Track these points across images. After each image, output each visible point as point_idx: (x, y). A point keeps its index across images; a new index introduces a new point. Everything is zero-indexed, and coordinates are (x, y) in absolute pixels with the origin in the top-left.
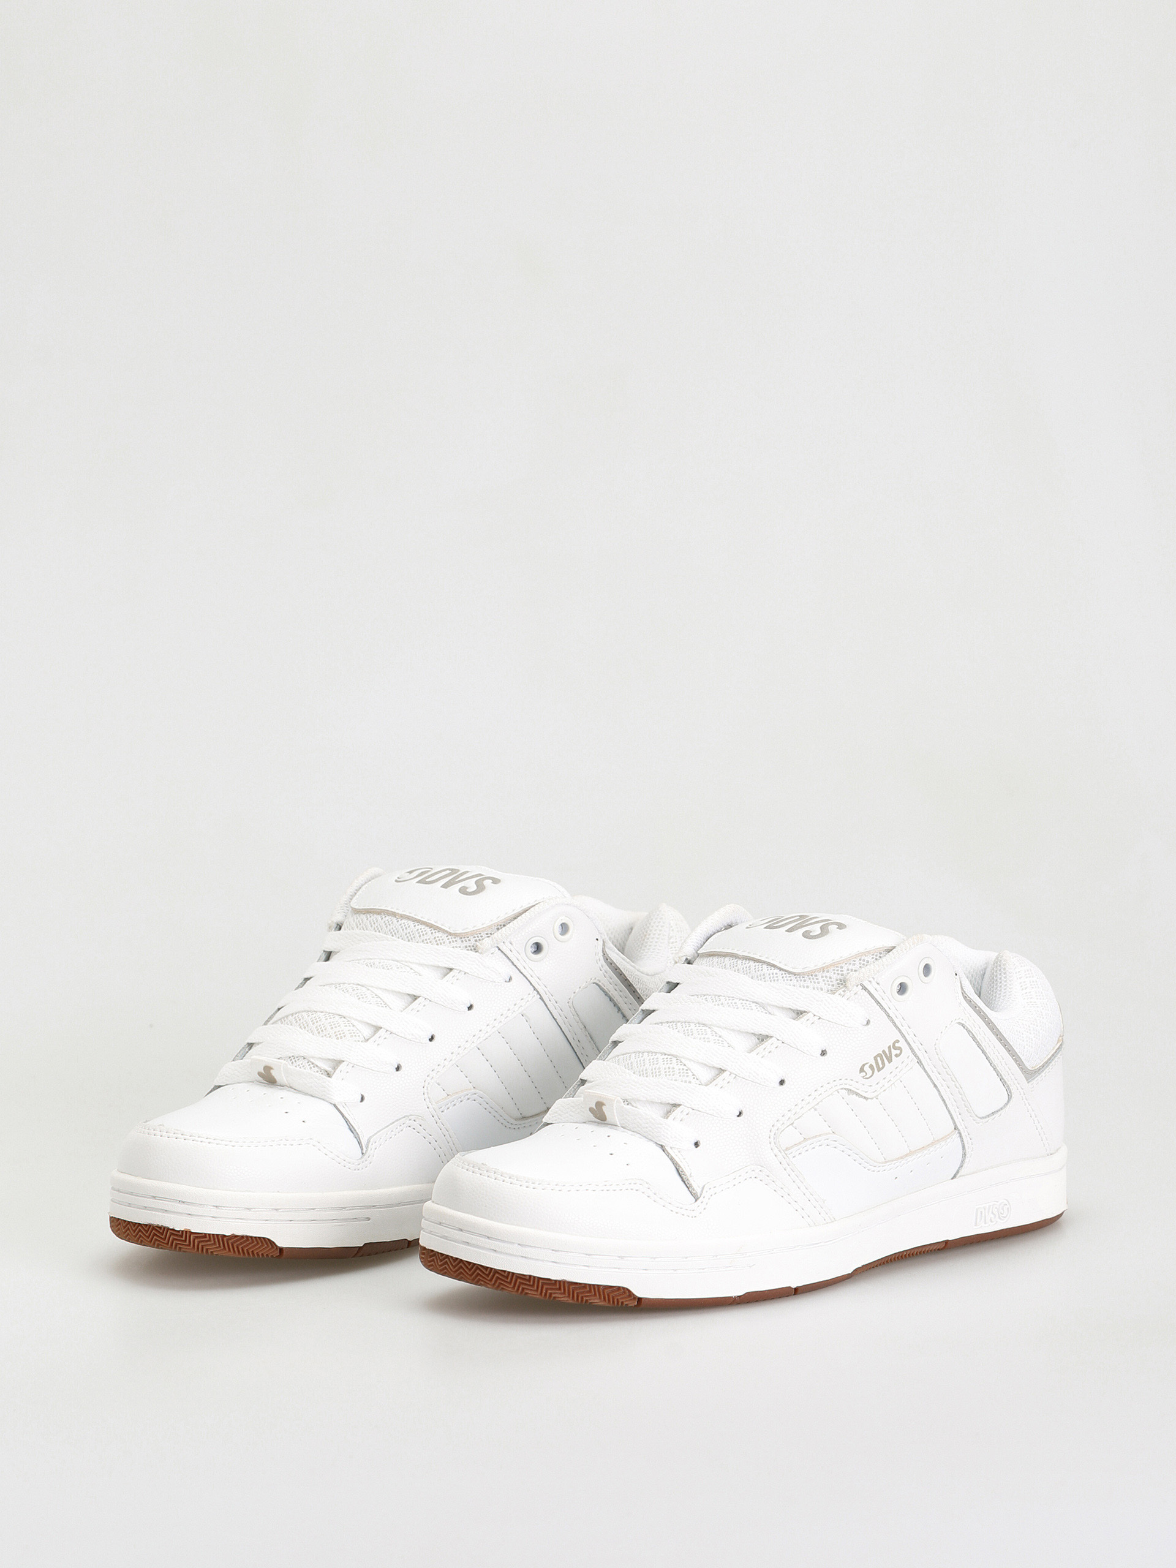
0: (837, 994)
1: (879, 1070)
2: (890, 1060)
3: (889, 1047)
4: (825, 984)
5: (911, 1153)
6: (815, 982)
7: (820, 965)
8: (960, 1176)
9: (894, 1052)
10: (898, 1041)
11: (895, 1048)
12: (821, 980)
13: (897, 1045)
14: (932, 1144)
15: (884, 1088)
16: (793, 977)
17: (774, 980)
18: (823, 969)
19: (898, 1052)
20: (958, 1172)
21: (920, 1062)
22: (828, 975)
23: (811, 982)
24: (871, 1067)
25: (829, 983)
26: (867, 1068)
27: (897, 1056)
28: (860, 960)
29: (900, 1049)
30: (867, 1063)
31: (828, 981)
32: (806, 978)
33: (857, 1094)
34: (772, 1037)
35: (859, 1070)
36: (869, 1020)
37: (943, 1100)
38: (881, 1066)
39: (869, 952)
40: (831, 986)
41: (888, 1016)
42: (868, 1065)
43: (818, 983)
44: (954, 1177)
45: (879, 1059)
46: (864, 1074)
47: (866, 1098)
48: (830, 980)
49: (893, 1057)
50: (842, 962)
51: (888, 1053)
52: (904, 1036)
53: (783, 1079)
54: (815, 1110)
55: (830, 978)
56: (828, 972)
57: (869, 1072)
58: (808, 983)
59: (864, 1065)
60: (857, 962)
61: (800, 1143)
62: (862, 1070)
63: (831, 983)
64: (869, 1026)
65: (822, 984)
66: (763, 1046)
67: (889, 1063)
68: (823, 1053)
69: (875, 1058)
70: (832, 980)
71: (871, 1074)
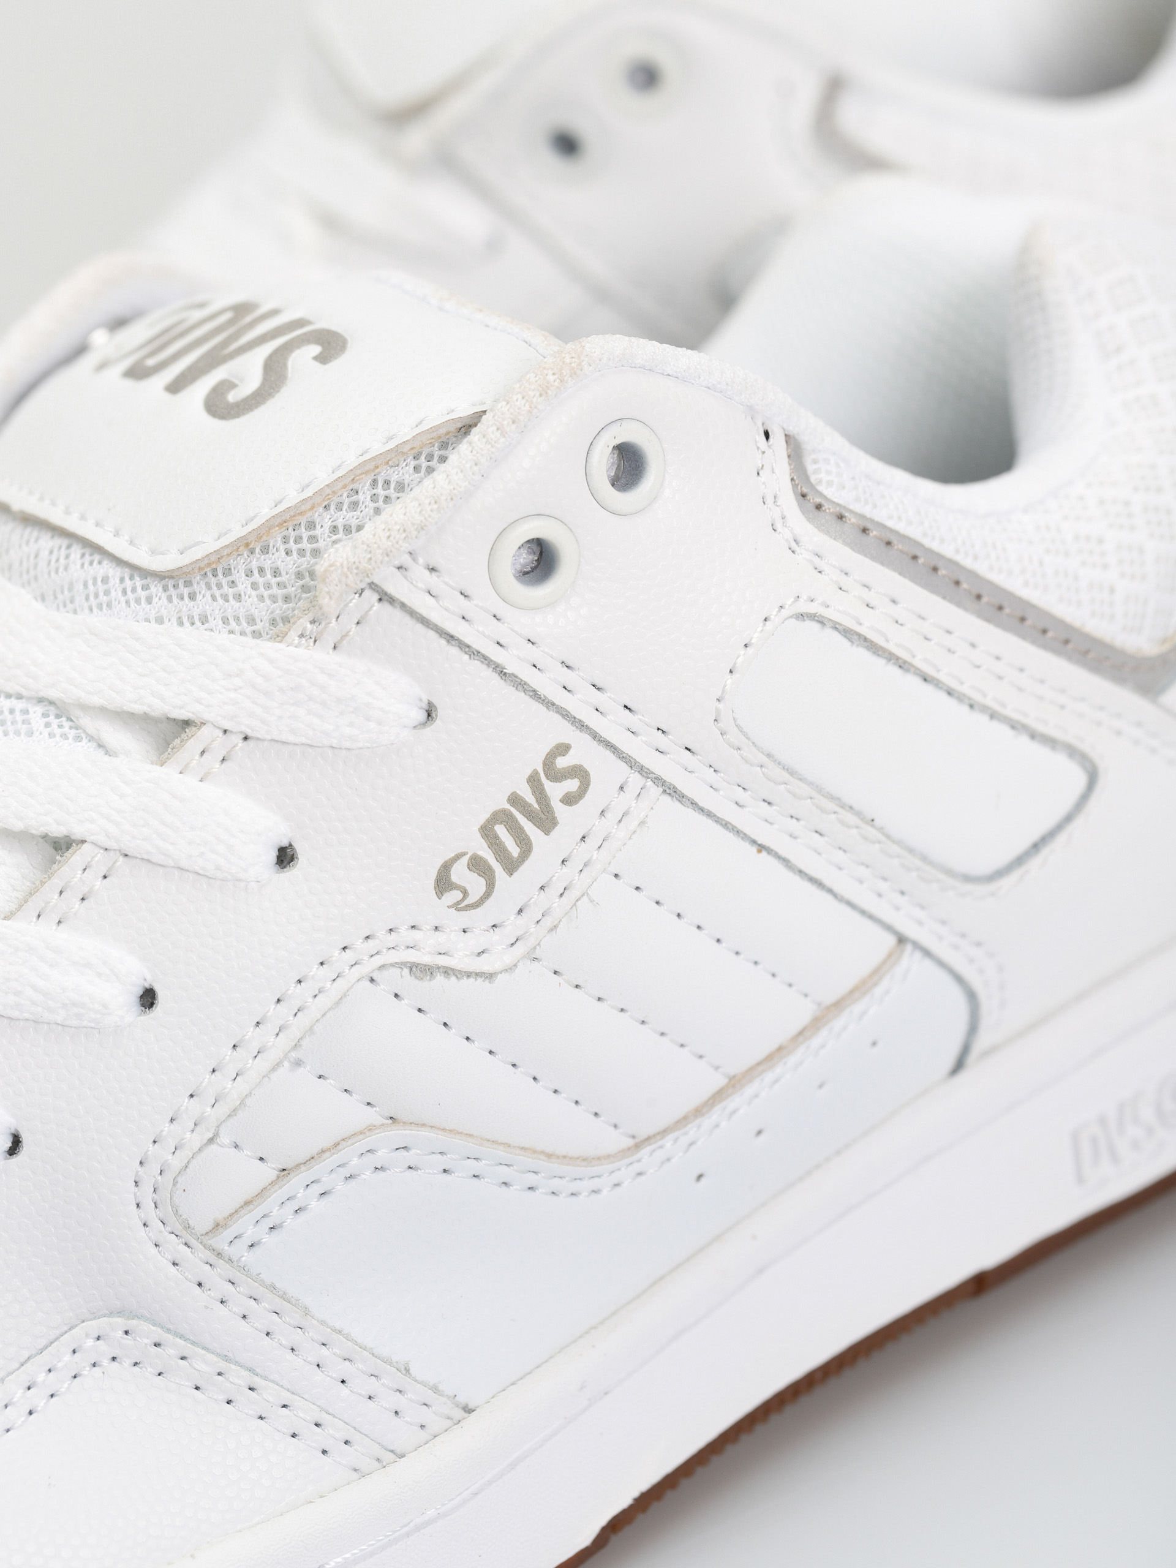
0: (293, 635)
1: (511, 866)
2: (546, 821)
3: (533, 780)
4: (261, 598)
5: (735, 1083)
6: (226, 599)
7: (238, 531)
8: (988, 1052)
9: (555, 791)
10: (563, 749)
11: (556, 776)
12: (244, 585)
13: (562, 762)
14: (816, 1023)
15: (548, 922)
16: (156, 589)
17: (100, 607)
18: (245, 545)
19: (572, 785)
20: (965, 1050)
21: (672, 791)
22: (267, 562)
23: (214, 598)
24: (478, 865)
25: (275, 590)
26: (460, 874)
27: (570, 800)
28: (374, 482)
29: (579, 773)
30: (458, 857)
31: (268, 586)
32: (199, 587)
33: (447, 971)
34: (83, 842)
35: (431, 883)
36: (430, 704)
37: (813, 880)
38: (514, 851)
39: (398, 451)
40: (280, 603)
41: (502, 673)
42: (465, 860)
43: (238, 597)
44: (959, 1066)
45: (501, 830)
46: (455, 896)
47: (490, 976)
48: (274, 581)
49: (559, 809)
50: (308, 506)
51: (530, 799)
52: (581, 726)
53: (147, 986)
54: (298, 1063)
55: (276, 572)
56: (265, 550)
57: (476, 885)
58: (204, 603)
59: (446, 868)
60: (364, 497)
61: (262, 1194)
62: (443, 883)
63: (280, 592)
64: (438, 723)
65: (251, 603)
66: (56, 882)
67: (547, 832)
68: (285, 857)
69: (487, 832)
70: (283, 578)
71: (484, 889)
